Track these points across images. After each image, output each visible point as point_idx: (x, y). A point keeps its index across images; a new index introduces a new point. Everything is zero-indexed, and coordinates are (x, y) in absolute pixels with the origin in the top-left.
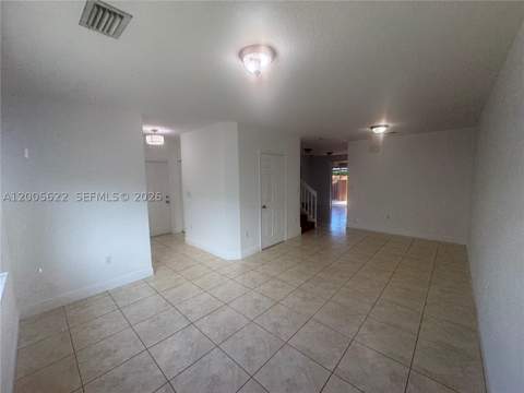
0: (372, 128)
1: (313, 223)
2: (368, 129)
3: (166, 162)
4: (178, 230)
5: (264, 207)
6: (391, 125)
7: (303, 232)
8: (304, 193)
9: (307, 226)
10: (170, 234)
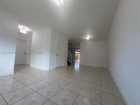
0: (86, 37)
1: (71, 63)
2: (85, 38)
3: (26, 41)
4: (27, 63)
5: (57, 55)
6: (90, 36)
7: (68, 65)
8: (68, 54)
9: (69, 64)
10: (24, 64)
